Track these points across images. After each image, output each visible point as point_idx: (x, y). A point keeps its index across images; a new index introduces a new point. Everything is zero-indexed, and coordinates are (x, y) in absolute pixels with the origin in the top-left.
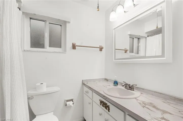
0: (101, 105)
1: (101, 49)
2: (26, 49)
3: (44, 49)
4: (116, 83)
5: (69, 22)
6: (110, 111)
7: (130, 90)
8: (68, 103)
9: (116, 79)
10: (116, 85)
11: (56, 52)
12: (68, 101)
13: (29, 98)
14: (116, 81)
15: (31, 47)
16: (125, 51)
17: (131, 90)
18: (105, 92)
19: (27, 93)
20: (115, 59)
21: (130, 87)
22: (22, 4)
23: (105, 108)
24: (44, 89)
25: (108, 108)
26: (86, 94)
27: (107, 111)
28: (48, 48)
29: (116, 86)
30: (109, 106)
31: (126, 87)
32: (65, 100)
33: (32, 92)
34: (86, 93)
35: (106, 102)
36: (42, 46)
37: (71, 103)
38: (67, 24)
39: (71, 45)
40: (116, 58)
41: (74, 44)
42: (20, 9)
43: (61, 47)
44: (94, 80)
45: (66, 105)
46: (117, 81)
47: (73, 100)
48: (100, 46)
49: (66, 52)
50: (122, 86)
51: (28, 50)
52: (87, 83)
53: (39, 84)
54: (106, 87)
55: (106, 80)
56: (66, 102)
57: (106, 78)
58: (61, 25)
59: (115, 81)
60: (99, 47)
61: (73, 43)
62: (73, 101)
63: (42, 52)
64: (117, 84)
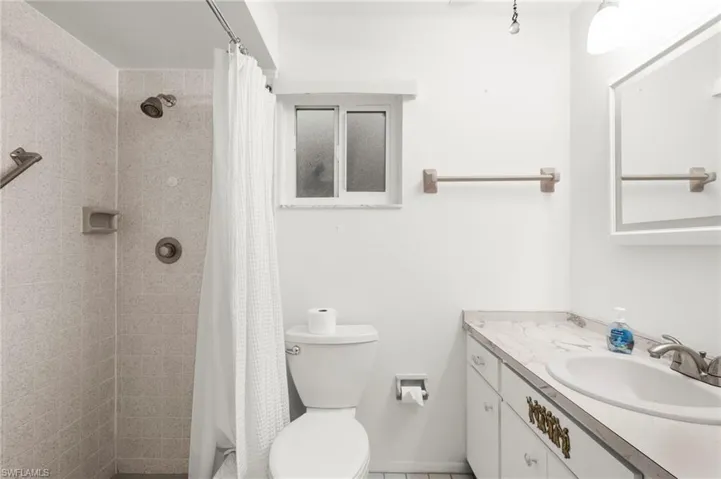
0: (532, 421)
1: (548, 184)
2: (283, 202)
3: (331, 198)
4: (622, 339)
5: (411, 97)
6: (571, 453)
7: (703, 379)
8: (405, 390)
9: (621, 321)
10: (624, 347)
11: (368, 208)
12: (404, 382)
13: (288, 351)
14: (625, 332)
15: (299, 195)
16: (696, 182)
17: (711, 380)
18: (553, 371)
19: (286, 336)
20: (620, 226)
21: (702, 368)
22: (277, 72)
23: (552, 438)
24: (330, 330)
25: (561, 440)
26: (477, 367)
27: (559, 451)
28: (343, 197)
29: (621, 352)
30: (567, 431)
31: (677, 364)
32: (396, 380)
33: (296, 334)
34: (476, 363)
35: (556, 413)
36: (327, 190)
37: (416, 392)
38: (406, 106)
39: (420, 178)
40: (625, 221)
41: (428, 173)
42: (270, 89)
43: (384, 191)
44: (516, 317)
45: (399, 397)
46: (625, 327)
47: (426, 385)
48: (542, 172)
49: (399, 206)
50: (652, 356)
51: (289, 205)
52: (481, 326)
53: (315, 311)
54: (567, 350)
55: (577, 321)
56: (399, 384)
57: (578, 313)
58: (384, 112)
59: (615, 327)
60: (537, 174)
61: (424, 172)
62: (423, 388)
63: (326, 208)
64: (631, 345)
